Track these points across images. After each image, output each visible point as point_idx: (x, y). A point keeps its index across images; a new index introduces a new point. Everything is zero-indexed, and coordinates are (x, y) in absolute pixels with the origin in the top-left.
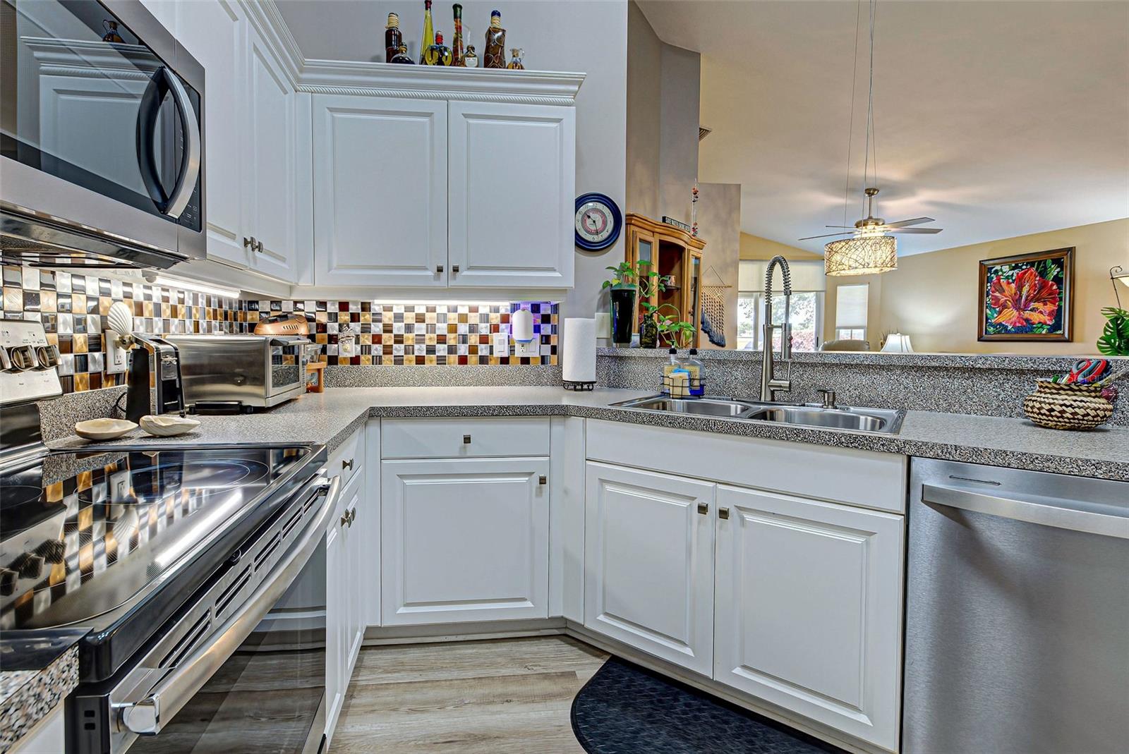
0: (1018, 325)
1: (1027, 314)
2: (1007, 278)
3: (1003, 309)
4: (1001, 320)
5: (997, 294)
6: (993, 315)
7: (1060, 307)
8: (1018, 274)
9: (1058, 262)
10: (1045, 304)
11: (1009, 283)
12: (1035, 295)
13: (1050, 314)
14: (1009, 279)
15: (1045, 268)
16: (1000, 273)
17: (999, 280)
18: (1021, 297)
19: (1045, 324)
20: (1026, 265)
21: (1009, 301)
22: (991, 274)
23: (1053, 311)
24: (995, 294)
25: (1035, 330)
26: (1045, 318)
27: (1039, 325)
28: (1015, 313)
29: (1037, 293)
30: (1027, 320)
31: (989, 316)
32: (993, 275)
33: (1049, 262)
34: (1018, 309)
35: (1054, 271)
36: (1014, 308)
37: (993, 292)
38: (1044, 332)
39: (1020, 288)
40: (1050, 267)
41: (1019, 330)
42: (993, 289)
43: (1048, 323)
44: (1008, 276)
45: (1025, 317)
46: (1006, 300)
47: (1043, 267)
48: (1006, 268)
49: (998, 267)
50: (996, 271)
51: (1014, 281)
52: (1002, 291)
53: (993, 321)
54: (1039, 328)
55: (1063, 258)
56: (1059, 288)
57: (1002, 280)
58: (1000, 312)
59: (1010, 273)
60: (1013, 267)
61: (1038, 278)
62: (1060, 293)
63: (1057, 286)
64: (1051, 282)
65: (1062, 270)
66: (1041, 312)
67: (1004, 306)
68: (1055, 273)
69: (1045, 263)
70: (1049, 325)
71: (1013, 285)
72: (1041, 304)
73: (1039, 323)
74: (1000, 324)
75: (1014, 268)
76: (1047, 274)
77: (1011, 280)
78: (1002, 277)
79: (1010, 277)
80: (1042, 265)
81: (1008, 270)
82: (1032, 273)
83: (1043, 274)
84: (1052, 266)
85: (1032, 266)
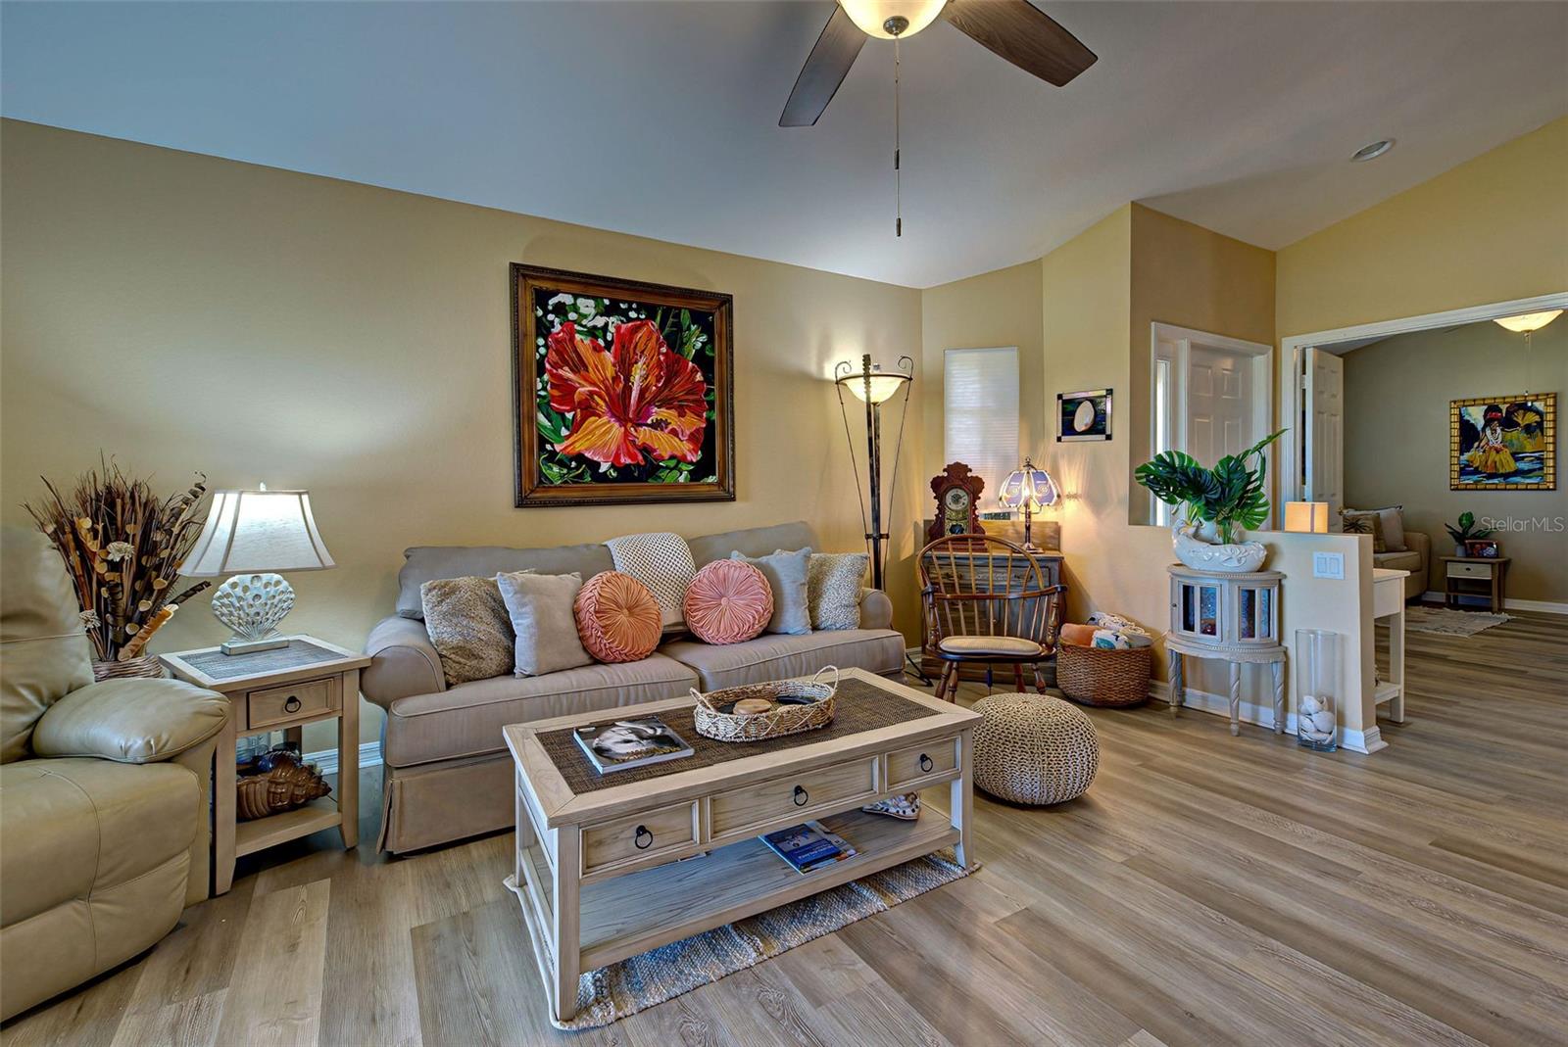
0: (625, 460)
1: (644, 435)
2: (592, 332)
3: (584, 420)
4: (579, 447)
5: (566, 373)
6: (557, 432)
7: (710, 423)
8: (618, 328)
9: (702, 320)
10: (682, 415)
11: (597, 349)
12: (660, 390)
13: (692, 438)
14: (597, 338)
15: (678, 325)
16: (572, 316)
17: (570, 333)
18: (628, 389)
19: (682, 459)
20: (637, 311)
21: (600, 397)
22: (546, 312)
23: (697, 431)
24: (560, 372)
25: (663, 474)
26: (684, 447)
27: (672, 463)
28: (617, 430)
29: (665, 384)
30: (646, 450)
31: (546, 434)
32: (551, 317)
33: (685, 318)
34: (623, 420)
35: (698, 341)
36: (613, 415)
37: (555, 366)
38: (682, 479)
39: (625, 366)
40: (689, 328)
41: (625, 474)
42: (553, 356)
43: (690, 457)
44: (595, 327)
45: (639, 442)
46: (591, 393)
47: (674, 325)
48: (587, 306)
49: (565, 298)
50: (561, 310)
51: (608, 345)
52: (579, 367)
53: (558, 448)
54: (671, 469)
55: (712, 314)
56: (709, 380)
57: (578, 337)
58: (575, 427)
59: (600, 321)
60: (606, 307)
61: (664, 350)
62: (709, 392)
63: (703, 375)
64: (690, 363)
65: (711, 340)
66: (674, 432)
67: (587, 409)
68: (699, 345)
69: (677, 316)
70: (691, 463)
71: (609, 356)
72: (673, 412)
73: (672, 457)
74: (580, 458)
75: (608, 312)
76: (683, 344)
77: (601, 342)
78: (577, 327)
79: (599, 333)
80: (671, 320)
81: (593, 312)
82: (651, 332)
83: (675, 341)
84: (693, 328)
85: (651, 316)
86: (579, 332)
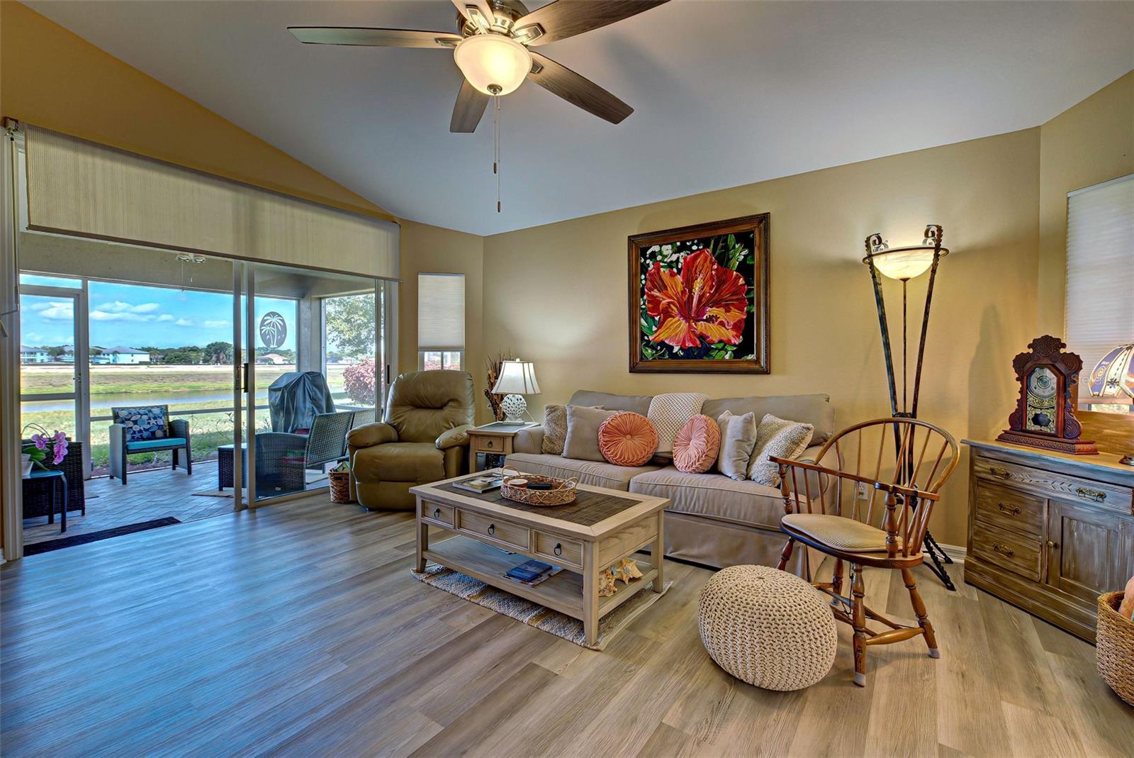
0: (689, 344)
1: (701, 327)
2: (670, 265)
3: (665, 320)
4: (662, 337)
5: (656, 293)
6: (650, 328)
7: (750, 315)
8: (685, 259)
9: (745, 240)
10: (728, 311)
11: (672, 275)
12: (712, 295)
13: (735, 327)
14: (672, 268)
15: (726, 248)
16: (659, 258)
17: (658, 268)
18: (691, 298)
19: (728, 342)
20: (698, 245)
21: (674, 305)
22: (646, 259)
23: (739, 321)
24: (652, 293)
25: (713, 354)
26: (729, 334)
27: (720, 346)
28: (684, 325)
29: (716, 291)
30: (702, 337)
31: (645, 330)
32: (648, 261)
33: (731, 240)
34: (687, 319)
35: (740, 254)
36: (682, 316)
37: (650, 290)
38: (727, 357)
39: (689, 283)
40: (734, 247)
41: (689, 353)
42: (649, 284)
43: (733, 341)
44: (672, 262)
45: (698, 332)
46: (669, 303)
47: (722, 248)
48: (667, 249)
49: (656, 248)
50: (653, 255)
51: (679, 272)
52: (663, 288)
53: (651, 338)
54: (720, 350)
55: (753, 232)
56: (749, 282)
57: (662, 270)
58: (660, 325)
59: (674, 257)
60: (678, 247)
61: (715, 267)
62: (750, 291)
63: (745, 279)
64: (735, 273)
65: (751, 253)
66: (722, 324)
67: (667, 314)
68: (742, 258)
69: (725, 241)
70: (735, 345)
71: (679, 278)
72: (722, 310)
73: (720, 341)
74: (662, 344)
75: (679, 250)
76: (729, 260)
77: (675, 270)
78: (662, 264)
79: (674, 265)
80: (721, 244)
81: (671, 252)
82: (706, 258)
83: (723, 259)
84: (737, 246)
85: (706, 246)
86: (662, 267)
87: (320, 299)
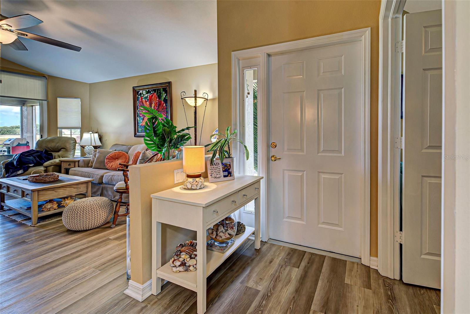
6: (140, 121)
8: (149, 96)
9: (165, 90)
11: (146, 102)
15: (160, 93)
16: (142, 95)
17: (142, 99)
20: (153, 91)
29: (158, 108)
31: (138, 121)
32: (139, 96)
33: (162, 90)
35: (164, 95)
39: (151, 105)
40: (162, 93)
42: (140, 105)
44: (146, 97)
49: (141, 92)
53: (140, 124)
55: (167, 88)
56: (166, 106)
57: (143, 100)
59: (146, 96)
60: (147, 92)
61: (157, 99)
62: (166, 108)
63: (165, 104)
64: (163, 102)
65: (167, 95)
68: (164, 97)
69: (160, 90)
71: (148, 103)
76: (161, 97)
77: (147, 100)
78: (143, 98)
79: (146, 98)
80: (159, 92)
81: (145, 93)
82: (155, 96)
83: (159, 97)
84: (163, 92)
85: (155, 92)
86: (143, 99)
87: (32, 106)
